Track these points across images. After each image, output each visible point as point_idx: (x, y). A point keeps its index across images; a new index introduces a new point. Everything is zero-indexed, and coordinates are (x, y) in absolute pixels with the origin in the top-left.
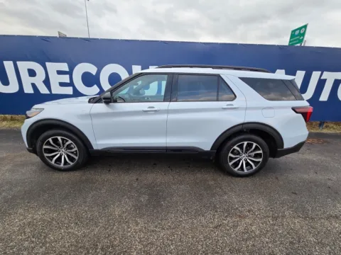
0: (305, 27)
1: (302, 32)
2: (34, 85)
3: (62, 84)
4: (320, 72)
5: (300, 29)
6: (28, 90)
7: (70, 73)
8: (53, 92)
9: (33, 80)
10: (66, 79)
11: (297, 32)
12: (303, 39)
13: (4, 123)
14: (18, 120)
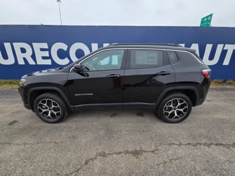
1: (209, 19)
2: (25, 59)
3: (44, 58)
6: (21, 62)
7: (49, 50)
8: (38, 64)
9: (24, 55)
10: (46, 54)
11: (205, 20)
13: (5, 86)
14: (14, 83)
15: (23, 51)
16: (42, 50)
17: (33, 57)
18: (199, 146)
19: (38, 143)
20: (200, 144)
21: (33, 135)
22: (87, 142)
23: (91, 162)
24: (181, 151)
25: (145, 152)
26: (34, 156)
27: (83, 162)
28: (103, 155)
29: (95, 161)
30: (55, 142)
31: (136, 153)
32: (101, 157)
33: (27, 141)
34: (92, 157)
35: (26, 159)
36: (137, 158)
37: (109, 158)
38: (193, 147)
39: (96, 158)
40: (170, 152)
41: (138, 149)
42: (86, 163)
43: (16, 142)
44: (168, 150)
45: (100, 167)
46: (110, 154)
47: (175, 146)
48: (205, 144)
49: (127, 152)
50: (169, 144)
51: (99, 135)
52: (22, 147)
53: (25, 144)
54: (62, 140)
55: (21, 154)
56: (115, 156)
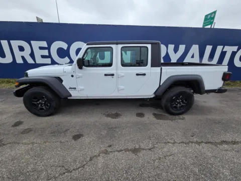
0: (215, 12)
1: (212, 16)
2: (23, 58)
3: (43, 57)
4: (222, 47)
5: (211, 14)
6: (19, 61)
7: (49, 48)
8: (37, 63)
9: (22, 53)
10: (46, 53)
11: (209, 17)
12: (213, 21)
14: (12, 82)
15: (21, 49)
16: (41, 48)
17: (32, 55)
18: (191, 144)
19: (45, 142)
20: (192, 142)
21: (39, 135)
22: (91, 141)
23: (95, 159)
24: (175, 149)
25: (144, 149)
26: (42, 154)
27: (88, 159)
28: (106, 152)
29: (99, 158)
30: (61, 142)
31: (135, 151)
32: (104, 155)
33: (35, 141)
34: (95, 154)
35: (35, 157)
36: (136, 155)
37: (111, 155)
38: (185, 145)
39: (99, 156)
40: (165, 150)
41: (137, 147)
42: (91, 159)
43: (24, 141)
44: (164, 148)
45: (103, 163)
46: (112, 152)
47: (170, 144)
49: (126, 150)
50: (165, 143)
51: (102, 134)
52: (30, 146)
53: (33, 143)
54: (67, 140)
55: (31, 153)
56: (116, 153)
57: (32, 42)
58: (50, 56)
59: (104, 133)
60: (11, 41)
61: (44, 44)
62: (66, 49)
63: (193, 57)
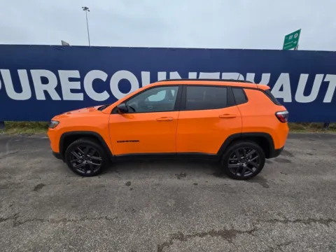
0: (298, 32)
1: (295, 37)
2: (46, 93)
3: (73, 91)
4: (323, 75)
5: (293, 34)
6: (40, 96)
7: (81, 80)
8: (65, 99)
9: (45, 87)
10: (77, 85)
13: (15, 130)
14: (28, 126)
15: (45, 81)
16: (71, 80)
18: (313, 223)
19: (83, 219)
20: (315, 221)
23: (165, 249)
25: (240, 232)
26: (81, 240)
27: (155, 249)
28: (181, 237)
29: (171, 248)
31: (228, 235)
32: (178, 241)
33: (67, 216)
34: (165, 240)
35: (70, 244)
36: (230, 242)
37: (190, 243)
38: (304, 225)
39: (171, 243)
40: (275, 233)
41: (229, 228)
42: (159, 251)
43: (51, 217)
44: (272, 230)
46: (190, 236)
47: (280, 224)
48: (321, 221)
49: (213, 233)
50: (271, 221)
51: (168, 206)
52: (61, 225)
53: (65, 220)
54: (116, 214)
55: (63, 237)
56: (198, 238)
57: (60, 72)
58: (82, 90)
59: (171, 203)
60: (32, 71)
61: (76, 74)
62: (105, 80)
63: (281, 89)
